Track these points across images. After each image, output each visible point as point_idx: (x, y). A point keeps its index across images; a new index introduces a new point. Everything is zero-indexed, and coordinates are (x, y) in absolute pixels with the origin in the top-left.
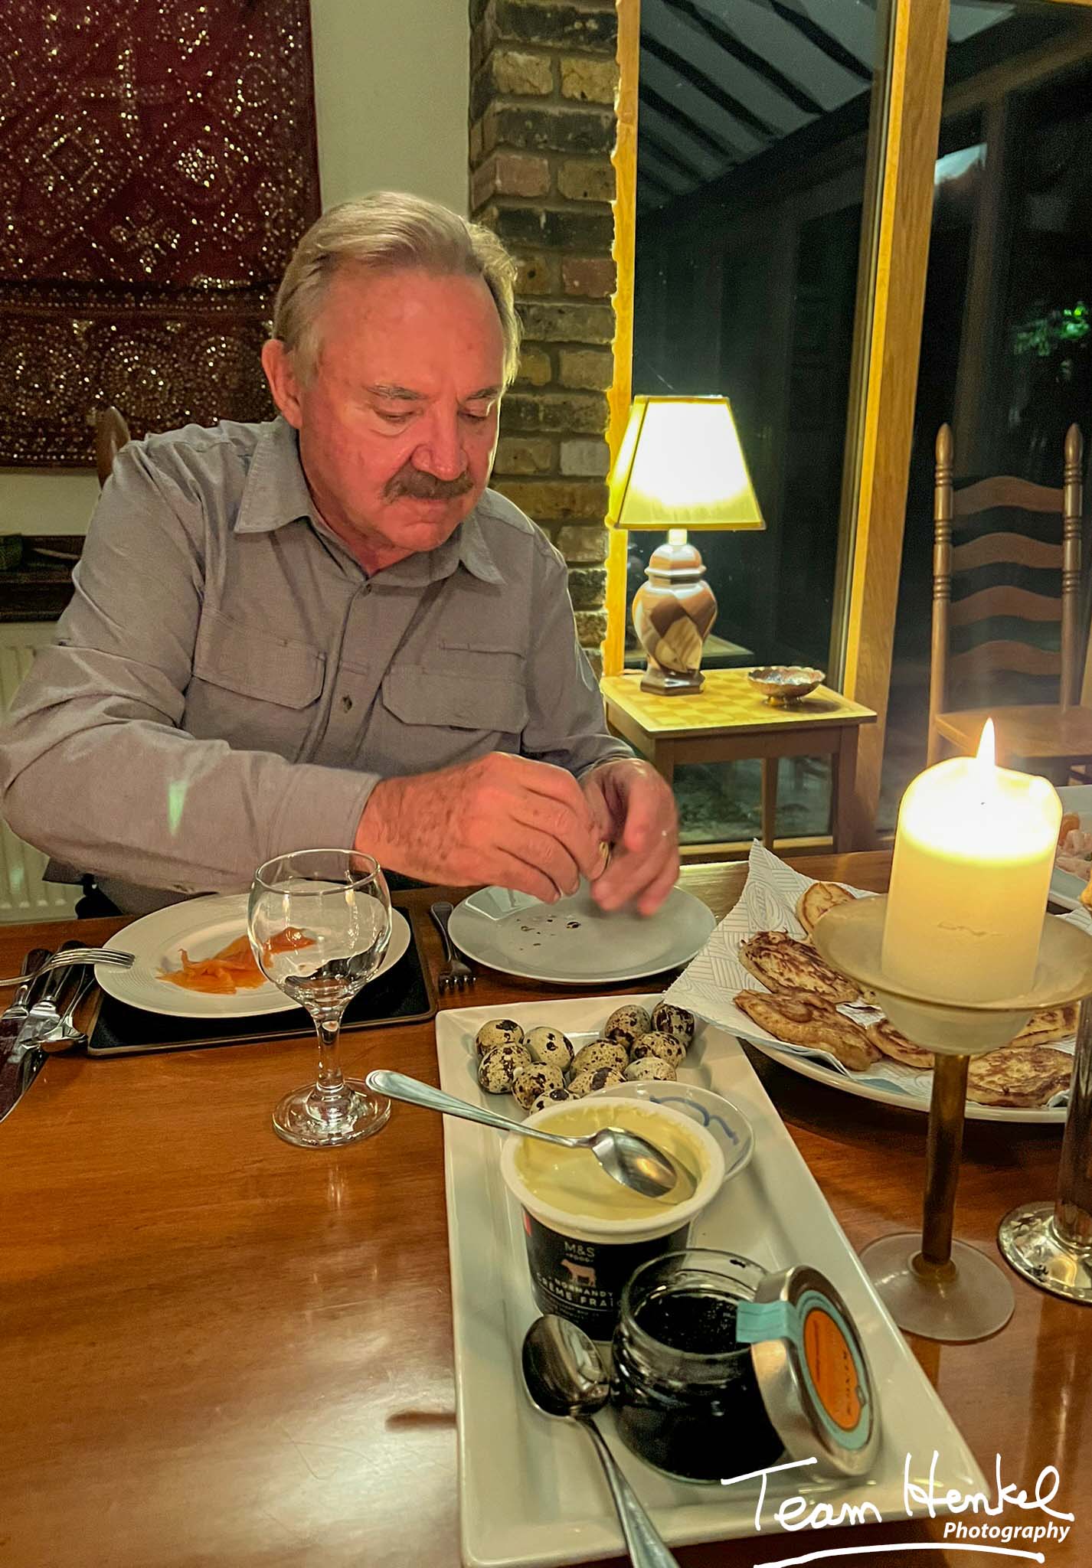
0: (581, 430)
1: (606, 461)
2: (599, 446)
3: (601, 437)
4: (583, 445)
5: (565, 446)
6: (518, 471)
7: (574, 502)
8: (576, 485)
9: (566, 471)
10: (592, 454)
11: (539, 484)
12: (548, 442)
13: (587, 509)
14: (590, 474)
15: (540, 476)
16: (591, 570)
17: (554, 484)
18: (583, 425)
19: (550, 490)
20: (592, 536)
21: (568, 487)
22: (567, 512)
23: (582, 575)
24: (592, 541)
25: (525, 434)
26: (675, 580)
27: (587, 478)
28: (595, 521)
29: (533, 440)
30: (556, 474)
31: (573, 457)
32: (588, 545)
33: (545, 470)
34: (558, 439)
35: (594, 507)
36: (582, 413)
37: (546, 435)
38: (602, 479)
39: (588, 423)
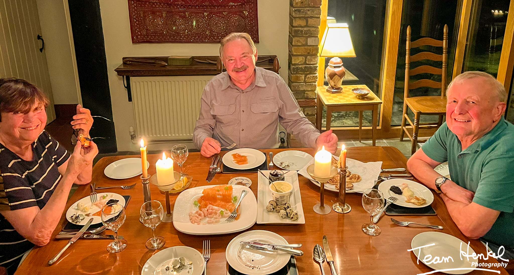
0: (312, 35)
1: (318, 42)
2: (317, 39)
3: (317, 37)
4: (313, 38)
5: (309, 39)
6: (298, 45)
7: (310, 51)
8: (311, 47)
9: (309, 44)
10: (315, 40)
11: (303, 47)
12: (305, 38)
13: (314, 52)
14: (314, 45)
15: (303, 45)
16: (314, 66)
17: (306, 47)
18: (313, 34)
19: (305, 48)
20: (314, 58)
21: (309, 48)
22: (309, 53)
23: (312, 67)
24: (315, 59)
25: (299, 37)
26: (335, 67)
27: (314, 46)
28: (315, 55)
29: (301, 38)
30: (306, 45)
31: (310, 41)
32: (313, 60)
33: (304, 44)
34: (307, 38)
35: (315, 52)
36: (313, 32)
37: (305, 36)
38: (317, 46)
39: (314, 34)
